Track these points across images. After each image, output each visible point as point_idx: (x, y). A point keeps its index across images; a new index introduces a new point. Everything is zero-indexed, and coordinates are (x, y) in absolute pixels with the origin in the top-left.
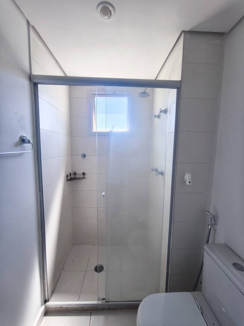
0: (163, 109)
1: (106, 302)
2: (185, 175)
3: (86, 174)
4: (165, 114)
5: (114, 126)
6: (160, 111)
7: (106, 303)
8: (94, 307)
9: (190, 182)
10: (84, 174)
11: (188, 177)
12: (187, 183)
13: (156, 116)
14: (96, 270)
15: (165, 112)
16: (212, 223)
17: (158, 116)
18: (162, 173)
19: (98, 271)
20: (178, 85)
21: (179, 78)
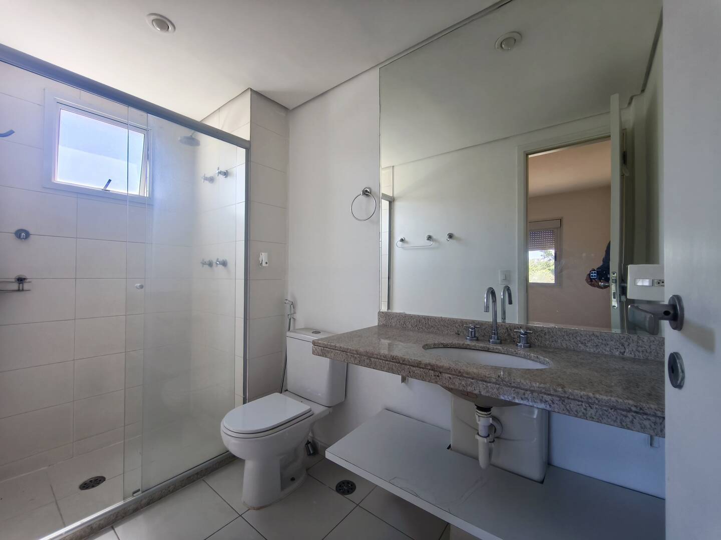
0: (223, 169)
1: (142, 492)
2: (261, 256)
3: (28, 280)
4: (226, 177)
6: (217, 172)
7: (143, 494)
9: (266, 263)
10: (21, 280)
11: (264, 257)
12: (264, 264)
13: (206, 179)
14: (87, 488)
15: (226, 174)
16: (292, 312)
17: (211, 180)
18: (224, 264)
19: (93, 487)
20: (248, 146)
21: (247, 138)
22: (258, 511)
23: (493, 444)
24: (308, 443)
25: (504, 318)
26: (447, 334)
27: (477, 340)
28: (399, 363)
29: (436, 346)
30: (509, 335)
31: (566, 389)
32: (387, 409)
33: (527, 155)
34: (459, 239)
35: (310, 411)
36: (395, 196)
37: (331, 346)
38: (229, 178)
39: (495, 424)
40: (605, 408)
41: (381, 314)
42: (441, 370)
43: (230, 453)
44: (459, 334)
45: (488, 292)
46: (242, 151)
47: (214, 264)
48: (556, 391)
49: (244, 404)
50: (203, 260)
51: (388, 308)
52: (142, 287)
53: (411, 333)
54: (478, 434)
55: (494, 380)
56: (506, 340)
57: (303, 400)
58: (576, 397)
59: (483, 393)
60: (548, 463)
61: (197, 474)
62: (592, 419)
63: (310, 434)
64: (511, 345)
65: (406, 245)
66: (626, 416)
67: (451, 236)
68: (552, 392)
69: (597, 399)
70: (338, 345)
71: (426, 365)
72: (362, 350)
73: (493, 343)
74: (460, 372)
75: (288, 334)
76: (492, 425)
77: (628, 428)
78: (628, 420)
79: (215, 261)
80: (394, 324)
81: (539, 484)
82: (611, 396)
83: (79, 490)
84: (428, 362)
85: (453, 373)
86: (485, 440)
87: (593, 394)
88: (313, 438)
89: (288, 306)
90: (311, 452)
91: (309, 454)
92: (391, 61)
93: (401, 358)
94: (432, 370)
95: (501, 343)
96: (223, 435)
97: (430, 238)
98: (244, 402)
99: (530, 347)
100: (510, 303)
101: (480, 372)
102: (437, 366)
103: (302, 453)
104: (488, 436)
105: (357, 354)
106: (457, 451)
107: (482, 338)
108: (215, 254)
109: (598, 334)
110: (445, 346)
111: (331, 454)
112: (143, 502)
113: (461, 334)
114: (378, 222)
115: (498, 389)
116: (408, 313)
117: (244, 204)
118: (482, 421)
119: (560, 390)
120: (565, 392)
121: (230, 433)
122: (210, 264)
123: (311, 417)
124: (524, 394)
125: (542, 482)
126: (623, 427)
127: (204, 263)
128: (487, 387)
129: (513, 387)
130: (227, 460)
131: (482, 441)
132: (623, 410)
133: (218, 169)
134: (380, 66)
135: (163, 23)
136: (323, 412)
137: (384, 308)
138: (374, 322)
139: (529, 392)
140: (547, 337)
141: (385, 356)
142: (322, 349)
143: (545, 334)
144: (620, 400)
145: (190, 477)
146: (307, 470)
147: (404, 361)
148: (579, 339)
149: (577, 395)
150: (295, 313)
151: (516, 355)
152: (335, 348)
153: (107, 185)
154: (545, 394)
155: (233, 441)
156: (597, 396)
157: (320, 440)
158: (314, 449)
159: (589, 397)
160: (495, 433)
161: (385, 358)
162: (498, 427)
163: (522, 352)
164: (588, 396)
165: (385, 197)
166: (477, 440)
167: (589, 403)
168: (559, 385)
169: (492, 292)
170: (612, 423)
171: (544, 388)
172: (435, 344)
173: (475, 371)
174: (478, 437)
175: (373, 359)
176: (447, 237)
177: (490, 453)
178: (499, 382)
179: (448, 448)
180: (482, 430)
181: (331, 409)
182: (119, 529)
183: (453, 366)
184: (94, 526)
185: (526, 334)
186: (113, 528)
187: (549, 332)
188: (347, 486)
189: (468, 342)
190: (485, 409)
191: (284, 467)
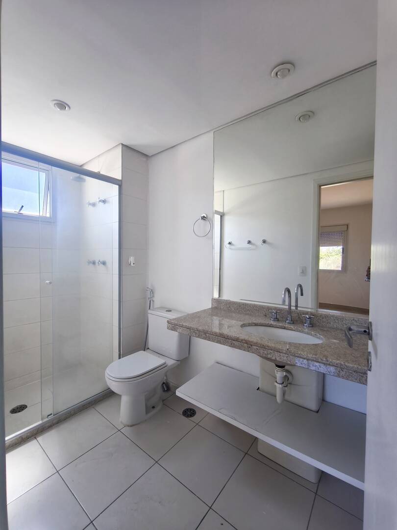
0: (102, 199)
1: (54, 415)
2: (130, 259)
4: (104, 204)
5: (23, 206)
8: (39, 428)
9: (134, 264)
11: (132, 259)
12: (132, 264)
13: (90, 204)
14: (16, 413)
15: (104, 202)
16: (152, 296)
17: (94, 205)
18: (104, 263)
19: (19, 412)
20: (120, 183)
21: (120, 178)
22: (132, 428)
23: (286, 388)
24: (164, 383)
25: (297, 306)
26: (258, 315)
27: (278, 320)
28: (225, 338)
29: (250, 325)
30: (299, 317)
31: (328, 359)
32: (218, 363)
33: (320, 186)
34: (269, 244)
35: (165, 363)
36: (224, 212)
37: (180, 324)
38: (106, 204)
39: (288, 375)
40: (350, 371)
41: (214, 300)
42: (252, 344)
43: (111, 390)
44: (266, 316)
45: (285, 290)
46: (116, 188)
47: (97, 264)
48: (322, 360)
49: (119, 359)
50: (89, 260)
51: (219, 296)
52: (50, 283)
53: (234, 315)
54: (276, 382)
55: (284, 352)
56: (297, 321)
57: (160, 356)
58: (334, 364)
59: (278, 359)
60: (323, 400)
61: (89, 403)
62: (343, 377)
63: (165, 378)
64: (300, 325)
65: (232, 247)
66: (363, 377)
67: (264, 242)
68: (320, 360)
69: (346, 366)
70: (184, 324)
71: (242, 340)
72: (200, 328)
73: (288, 323)
74: (263, 346)
75: (149, 311)
76: (286, 376)
77: (364, 384)
78: (364, 379)
79: (97, 261)
80: (222, 307)
81: (315, 413)
82: (355, 364)
83: (10, 414)
84: (243, 338)
85: (259, 346)
86: (281, 386)
87: (344, 363)
88: (167, 380)
89: (149, 292)
90: (166, 389)
91: (164, 391)
92: (221, 127)
93: (226, 335)
94: (246, 343)
95: (293, 323)
96: (107, 379)
97: (249, 242)
98: (119, 358)
99: (312, 326)
100: (302, 295)
101: (276, 346)
102: (249, 341)
103: (159, 390)
104: (283, 383)
105: (197, 331)
106: (263, 391)
107: (281, 319)
108: (98, 257)
109: (357, 320)
110: (256, 325)
111: (179, 393)
112: (54, 422)
113: (268, 316)
114: (212, 238)
115: (287, 357)
116: (232, 300)
117: (117, 224)
118: (279, 374)
119: (325, 359)
120: (327, 361)
121: (111, 378)
122: (94, 263)
123: (166, 368)
124: (303, 361)
125: (317, 412)
126: (361, 383)
127: (89, 262)
128: (280, 356)
129: (296, 356)
130: (108, 395)
131: (279, 386)
132: (361, 373)
133: (99, 199)
134: (214, 131)
135: (62, 105)
136: (174, 364)
137: (216, 296)
138: (209, 305)
139: (306, 360)
140: (324, 320)
141: (216, 333)
142: (173, 326)
143: (323, 318)
144: (360, 367)
145: (84, 405)
146: (163, 401)
147: (228, 337)
148: (344, 322)
149: (334, 363)
150: (153, 297)
151: (302, 332)
152: (182, 326)
153: (21, 209)
154: (315, 361)
155: (114, 383)
156: (346, 364)
157: (172, 382)
158: (167, 388)
159: (342, 365)
160: (287, 381)
161: (216, 334)
162: (290, 378)
163: (306, 330)
164: (341, 363)
165: (217, 212)
166: (276, 386)
167: (341, 368)
168: (324, 356)
169: (288, 291)
170: (354, 380)
171: (315, 358)
172: (249, 324)
173: (273, 345)
174: (276, 384)
175: (207, 335)
176: (261, 242)
177: (284, 394)
178: (288, 352)
179: (257, 390)
180: (279, 380)
181: (179, 362)
182: (40, 439)
183: (259, 341)
184: (24, 437)
185: (310, 318)
186: (35, 438)
187: (325, 317)
188: (190, 412)
189: (272, 322)
190: (281, 366)
191: (147, 399)
